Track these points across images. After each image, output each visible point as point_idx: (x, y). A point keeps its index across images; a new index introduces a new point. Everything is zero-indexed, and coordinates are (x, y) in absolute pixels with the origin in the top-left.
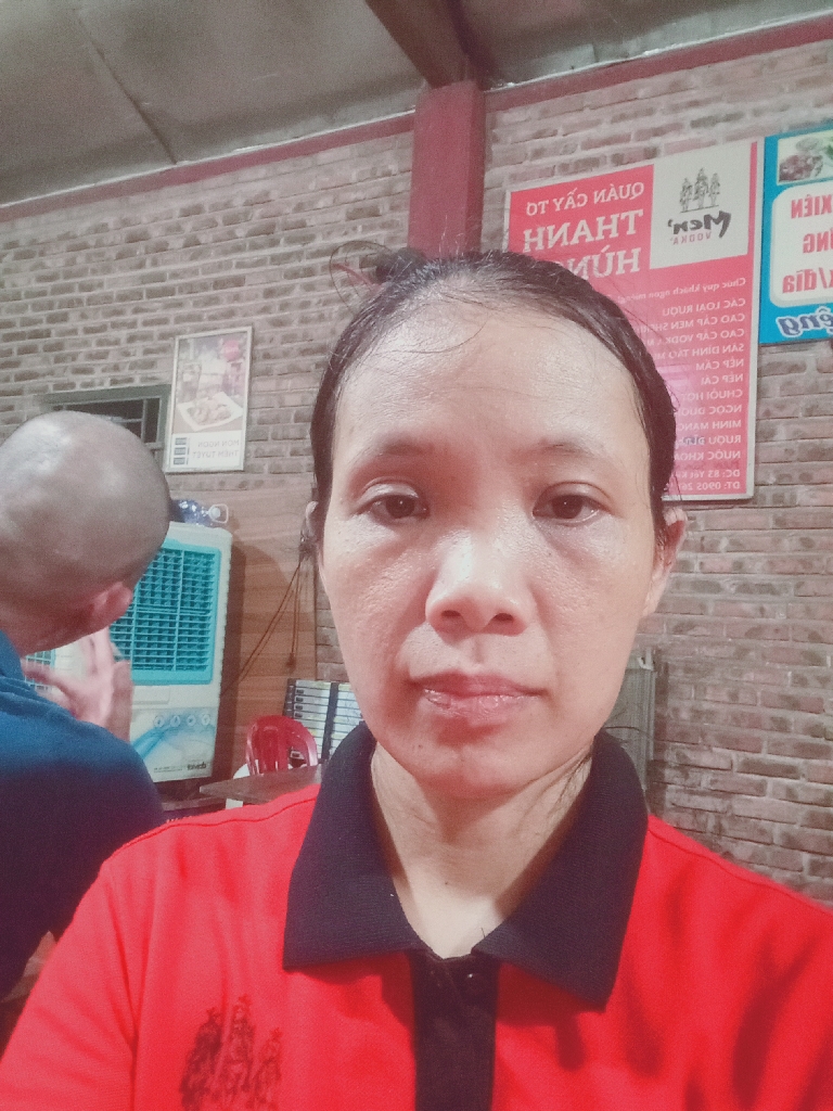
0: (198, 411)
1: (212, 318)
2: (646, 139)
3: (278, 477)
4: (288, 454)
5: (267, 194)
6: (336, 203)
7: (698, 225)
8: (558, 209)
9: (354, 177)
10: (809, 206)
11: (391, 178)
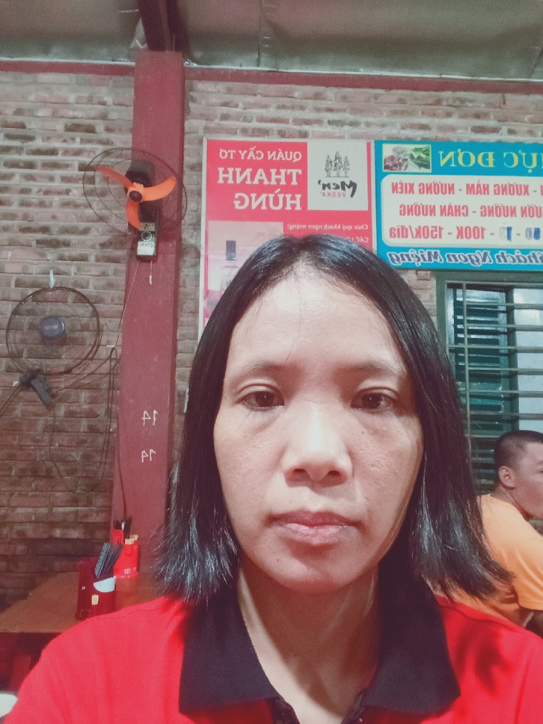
2: (300, 125)
6: (55, 115)
7: (337, 187)
8: (243, 158)
9: (72, 98)
10: (402, 188)
11: (106, 107)
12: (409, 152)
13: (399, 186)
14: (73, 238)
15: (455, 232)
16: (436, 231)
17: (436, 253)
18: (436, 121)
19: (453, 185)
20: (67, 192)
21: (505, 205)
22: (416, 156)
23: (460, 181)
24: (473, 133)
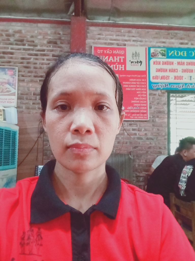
2: (123, 41)
5: (21, 31)
6: (44, 38)
7: (136, 63)
9: (49, 32)
10: (157, 63)
11: (60, 35)
12: (159, 51)
13: (156, 62)
15: (174, 78)
16: (167, 77)
17: (167, 84)
18: (168, 40)
19: (173, 62)
20: (49, 64)
21: (190, 69)
22: (161, 52)
23: (175, 61)
24: (180, 45)
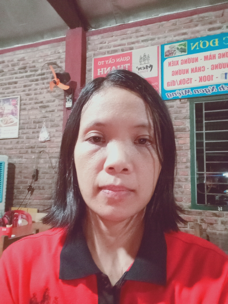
0: (4, 121)
1: (8, 93)
2: (130, 45)
3: (28, 140)
4: (31, 133)
5: (24, 58)
6: (44, 61)
7: (144, 68)
8: (107, 63)
9: (49, 53)
10: (173, 63)
11: (60, 54)
12: (176, 47)
13: (172, 63)
14: (50, 104)
15: (199, 79)
16: (189, 80)
17: (189, 90)
18: (191, 30)
19: (197, 58)
21: (224, 62)
22: (180, 48)
23: (201, 56)
24: (209, 31)
